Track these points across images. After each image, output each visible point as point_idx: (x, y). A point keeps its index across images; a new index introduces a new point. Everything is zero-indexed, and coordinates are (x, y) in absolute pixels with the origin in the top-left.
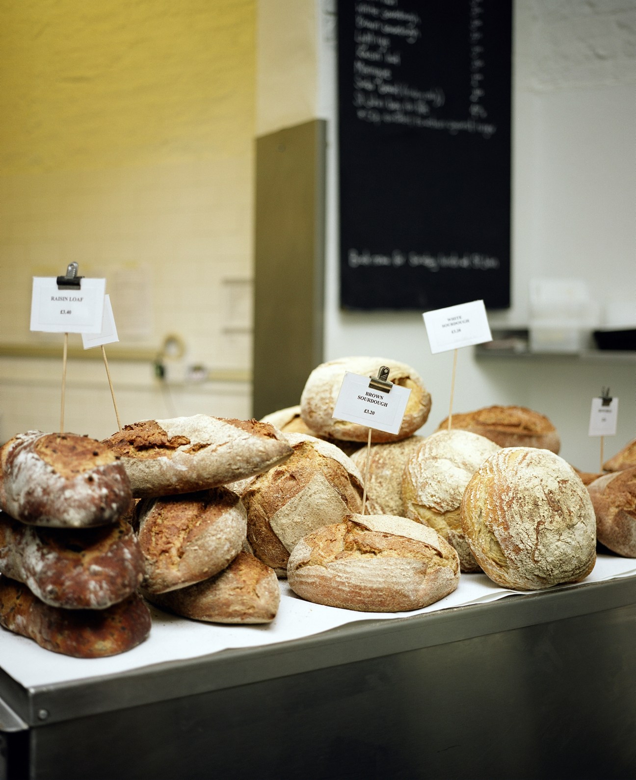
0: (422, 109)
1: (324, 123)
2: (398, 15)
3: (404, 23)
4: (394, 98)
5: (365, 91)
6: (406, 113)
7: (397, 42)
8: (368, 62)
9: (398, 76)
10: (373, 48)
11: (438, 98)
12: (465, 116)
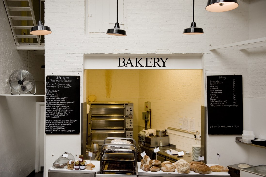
0: (223, 104)
1: (206, 107)
2: (219, 91)
3: (219, 92)
4: (217, 103)
5: (212, 102)
6: (220, 105)
7: (218, 95)
8: (212, 98)
9: (218, 99)
10: (213, 96)
11: (226, 102)
12: (233, 104)
